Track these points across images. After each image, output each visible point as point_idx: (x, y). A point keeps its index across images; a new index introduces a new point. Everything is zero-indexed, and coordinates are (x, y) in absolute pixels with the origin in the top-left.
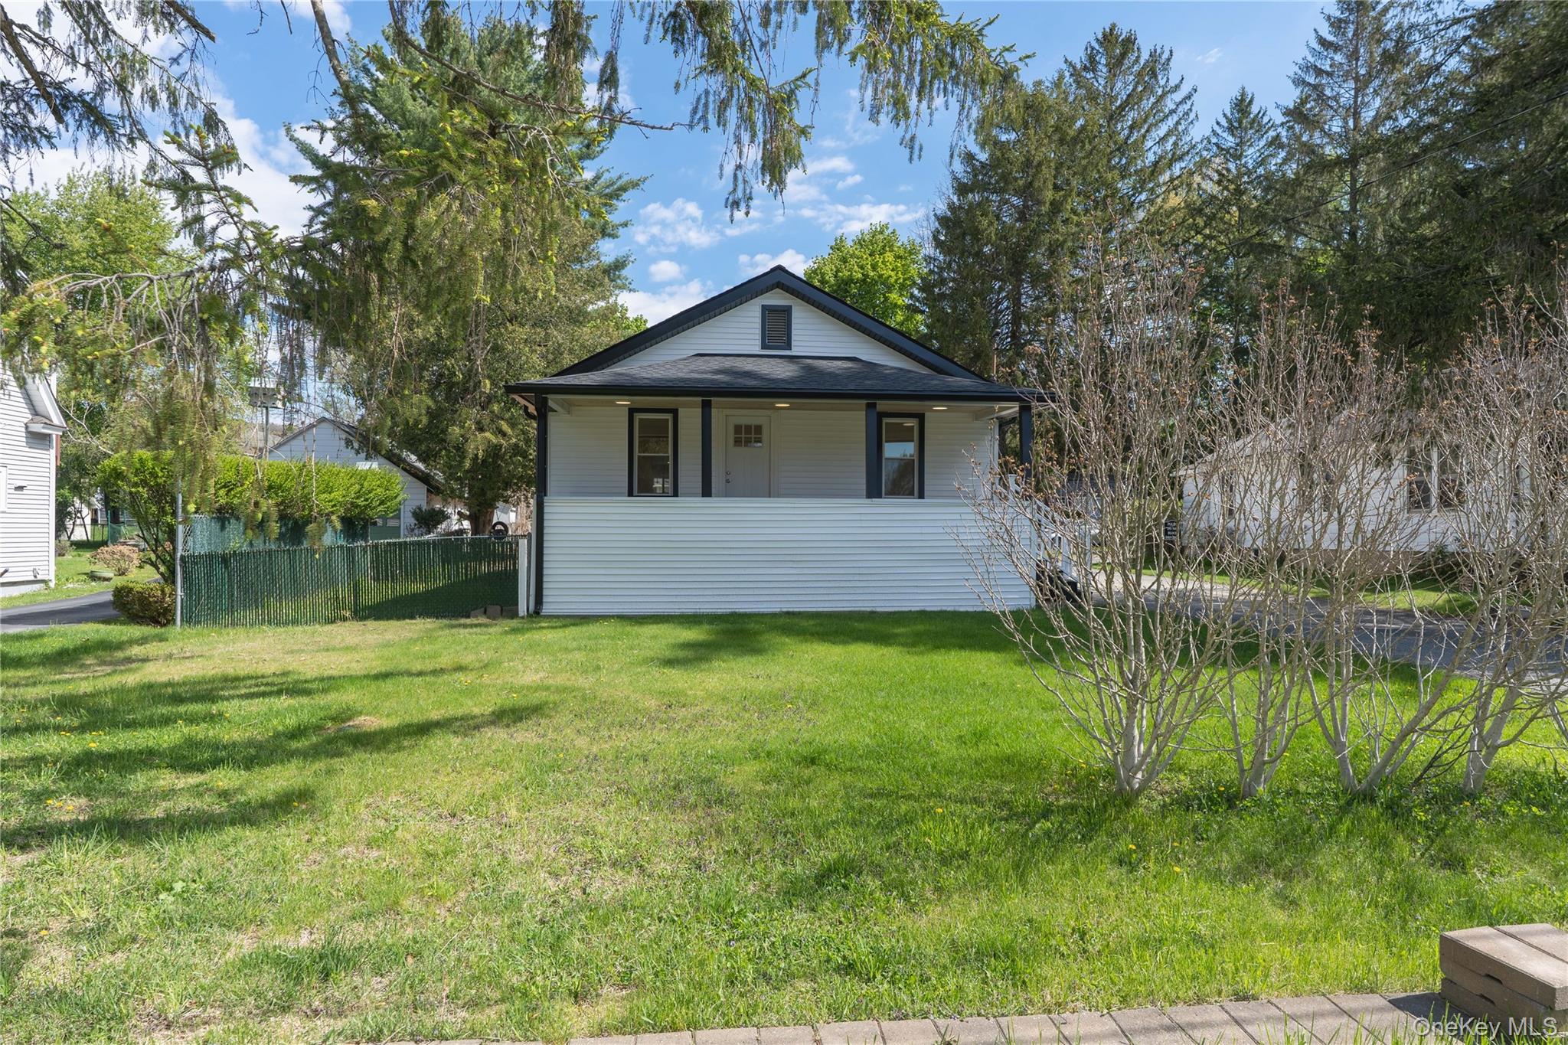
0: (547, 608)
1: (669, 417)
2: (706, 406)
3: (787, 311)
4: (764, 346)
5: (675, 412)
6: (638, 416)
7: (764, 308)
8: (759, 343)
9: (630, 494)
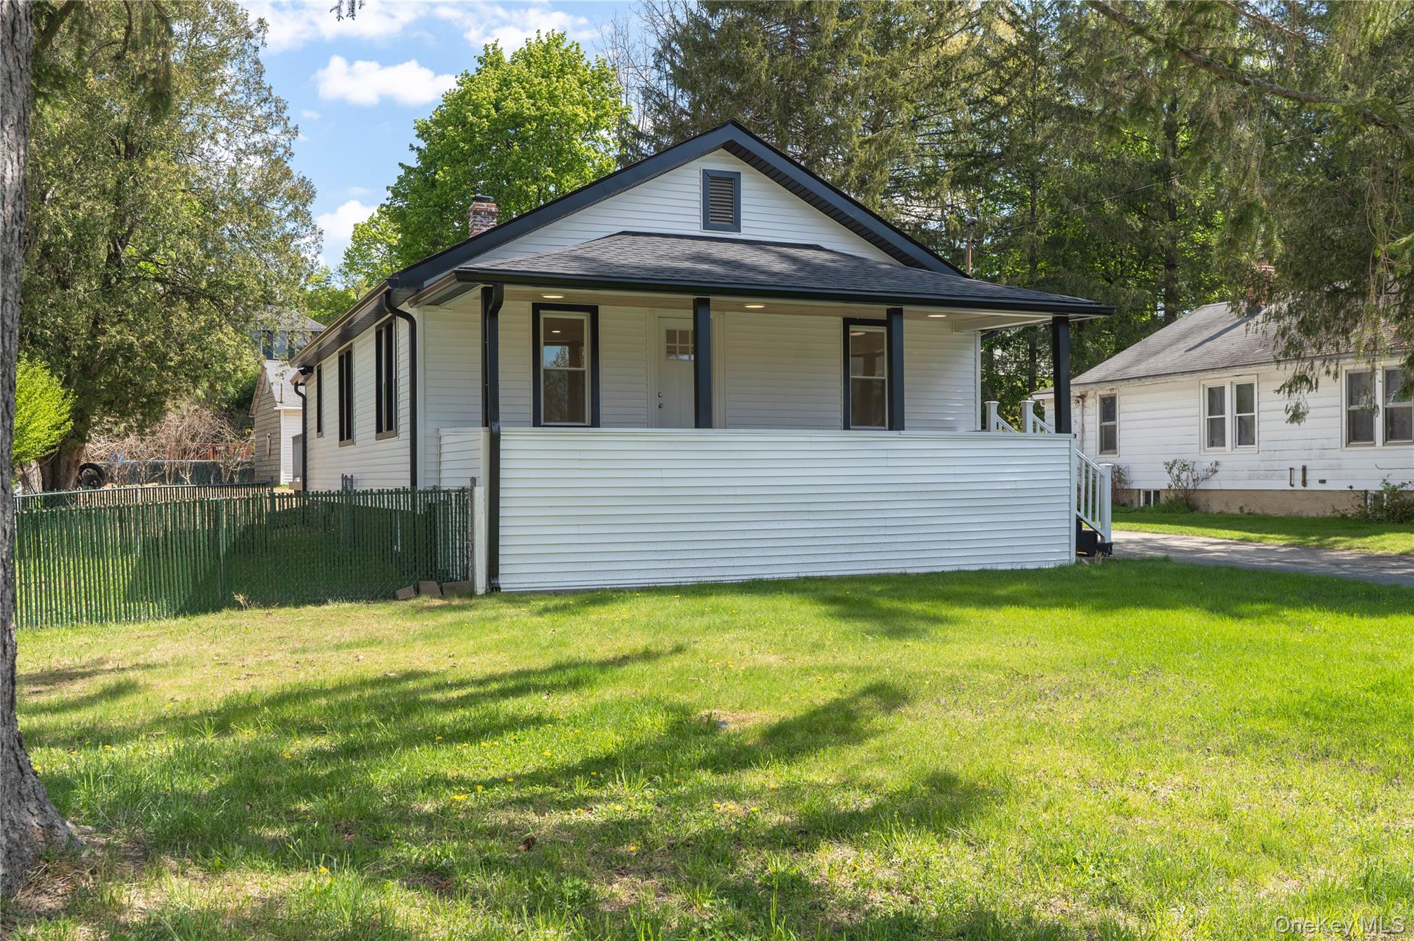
0: (505, 582)
1: (584, 317)
2: (701, 306)
3: (732, 180)
4: (706, 226)
5: (593, 311)
6: (545, 314)
7: (706, 173)
8: (699, 220)
9: (536, 423)
